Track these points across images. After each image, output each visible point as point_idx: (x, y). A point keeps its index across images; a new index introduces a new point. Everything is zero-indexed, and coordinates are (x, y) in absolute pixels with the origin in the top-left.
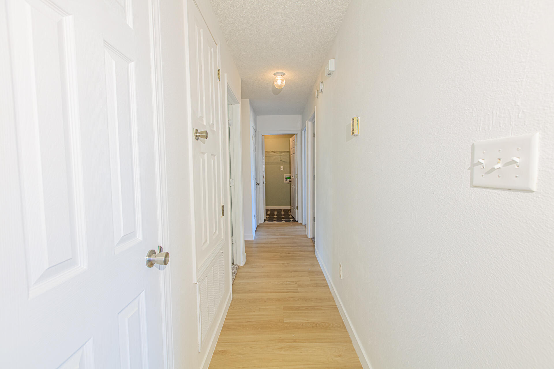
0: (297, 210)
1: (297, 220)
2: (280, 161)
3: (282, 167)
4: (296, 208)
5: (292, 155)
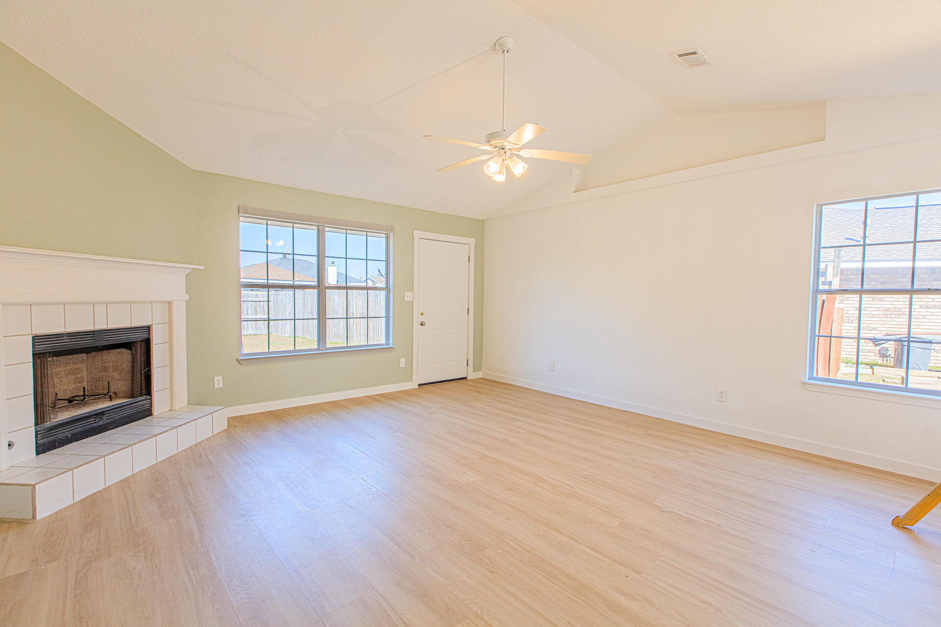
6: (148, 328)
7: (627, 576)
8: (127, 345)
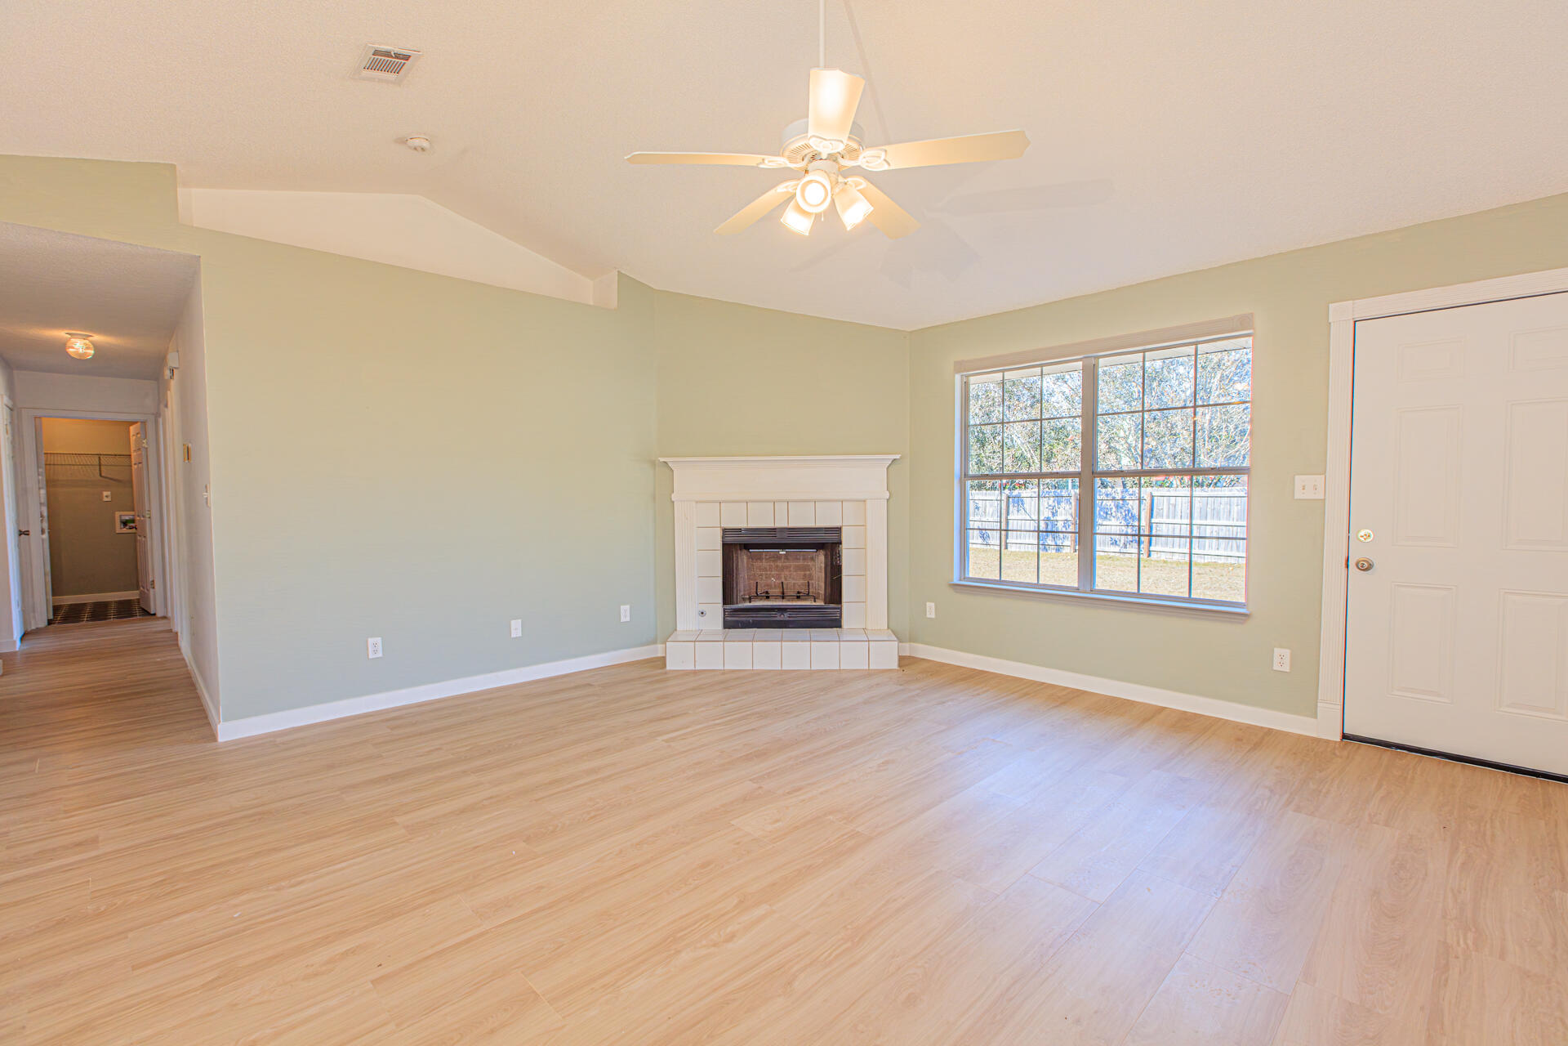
0: (151, 590)
1: (152, 613)
2: (101, 478)
3: (105, 493)
4: (149, 586)
5: (136, 466)
6: (838, 530)
7: (380, 965)
8: (819, 546)
